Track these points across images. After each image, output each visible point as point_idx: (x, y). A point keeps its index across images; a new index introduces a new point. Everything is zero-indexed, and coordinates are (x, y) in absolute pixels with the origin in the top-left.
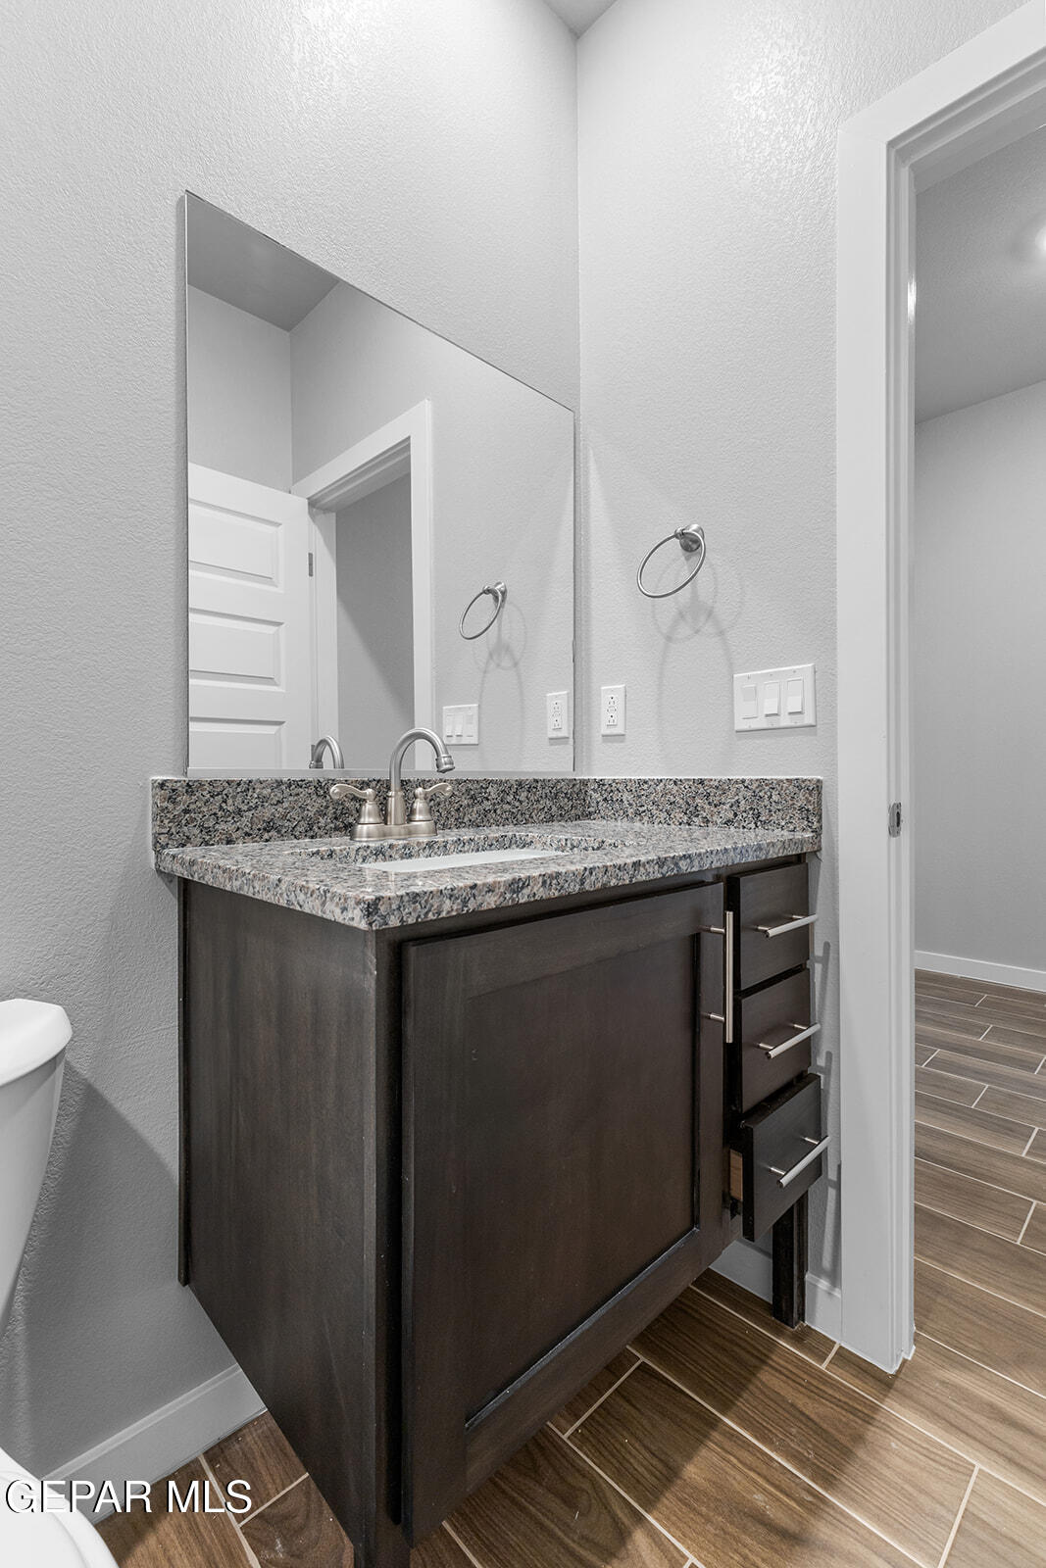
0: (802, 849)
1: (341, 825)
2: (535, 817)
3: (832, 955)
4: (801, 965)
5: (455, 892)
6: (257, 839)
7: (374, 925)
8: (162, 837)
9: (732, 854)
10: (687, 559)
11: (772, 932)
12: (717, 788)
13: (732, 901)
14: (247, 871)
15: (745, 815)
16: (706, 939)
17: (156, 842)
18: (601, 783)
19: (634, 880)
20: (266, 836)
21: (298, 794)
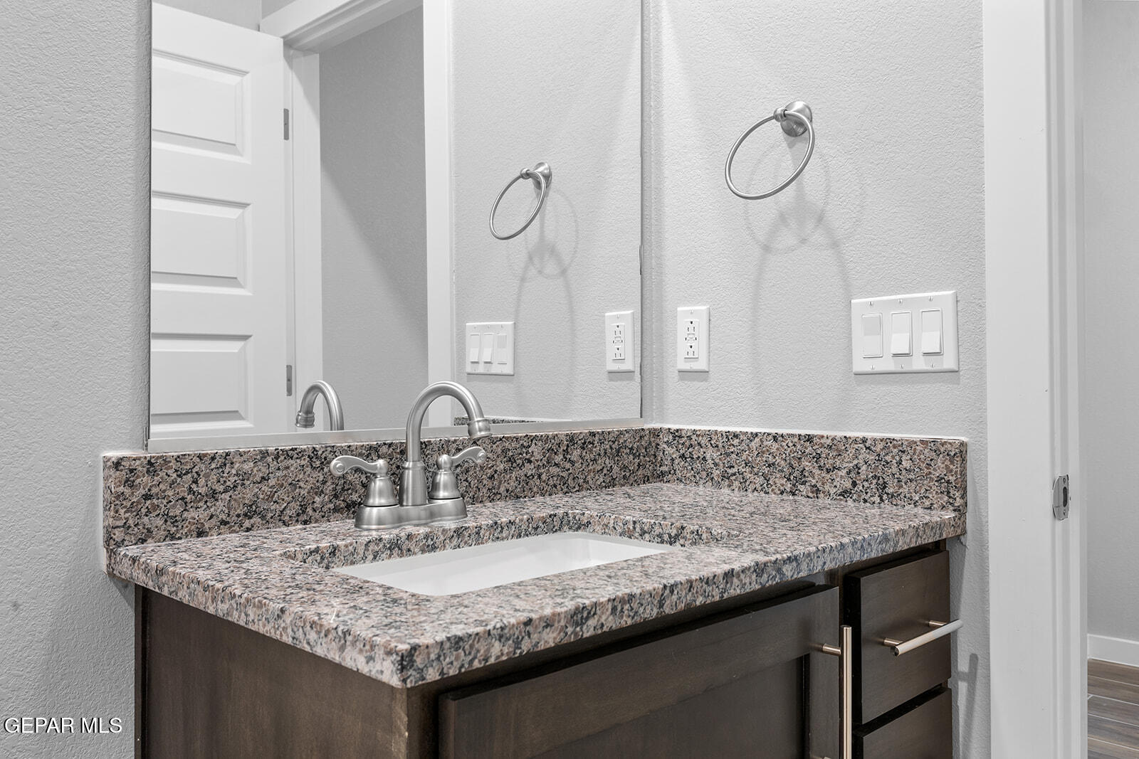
0: (941, 534)
1: (343, 505)
2: (591, 482)
3: (980, 671)
4: (941, 685)
5: (506, 631)
6: (236, 528)
7: (409, 681)
8: (116, 531)
9: (850, 550)
10: (791, 146)
11: (903, 648)
12: (830, 447)
13: (850, 613)
14: (238, 592)
15: (866, 484)
16: (817, 662)
17: (108, 539)
18: (677, 434)
19: (726, 596)
20: (247, 524)
21: (287, 468)
